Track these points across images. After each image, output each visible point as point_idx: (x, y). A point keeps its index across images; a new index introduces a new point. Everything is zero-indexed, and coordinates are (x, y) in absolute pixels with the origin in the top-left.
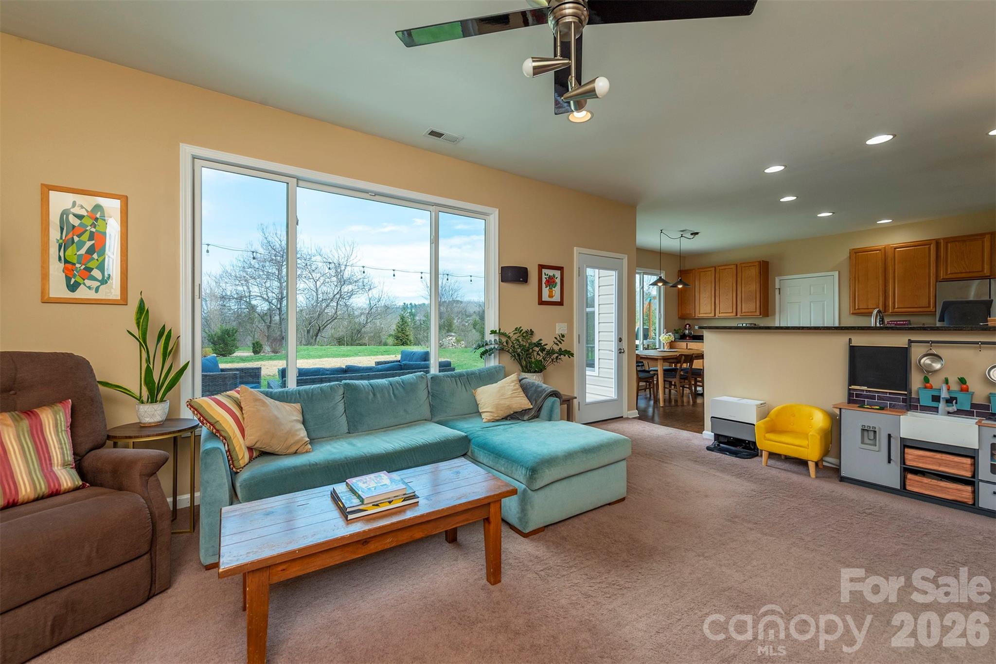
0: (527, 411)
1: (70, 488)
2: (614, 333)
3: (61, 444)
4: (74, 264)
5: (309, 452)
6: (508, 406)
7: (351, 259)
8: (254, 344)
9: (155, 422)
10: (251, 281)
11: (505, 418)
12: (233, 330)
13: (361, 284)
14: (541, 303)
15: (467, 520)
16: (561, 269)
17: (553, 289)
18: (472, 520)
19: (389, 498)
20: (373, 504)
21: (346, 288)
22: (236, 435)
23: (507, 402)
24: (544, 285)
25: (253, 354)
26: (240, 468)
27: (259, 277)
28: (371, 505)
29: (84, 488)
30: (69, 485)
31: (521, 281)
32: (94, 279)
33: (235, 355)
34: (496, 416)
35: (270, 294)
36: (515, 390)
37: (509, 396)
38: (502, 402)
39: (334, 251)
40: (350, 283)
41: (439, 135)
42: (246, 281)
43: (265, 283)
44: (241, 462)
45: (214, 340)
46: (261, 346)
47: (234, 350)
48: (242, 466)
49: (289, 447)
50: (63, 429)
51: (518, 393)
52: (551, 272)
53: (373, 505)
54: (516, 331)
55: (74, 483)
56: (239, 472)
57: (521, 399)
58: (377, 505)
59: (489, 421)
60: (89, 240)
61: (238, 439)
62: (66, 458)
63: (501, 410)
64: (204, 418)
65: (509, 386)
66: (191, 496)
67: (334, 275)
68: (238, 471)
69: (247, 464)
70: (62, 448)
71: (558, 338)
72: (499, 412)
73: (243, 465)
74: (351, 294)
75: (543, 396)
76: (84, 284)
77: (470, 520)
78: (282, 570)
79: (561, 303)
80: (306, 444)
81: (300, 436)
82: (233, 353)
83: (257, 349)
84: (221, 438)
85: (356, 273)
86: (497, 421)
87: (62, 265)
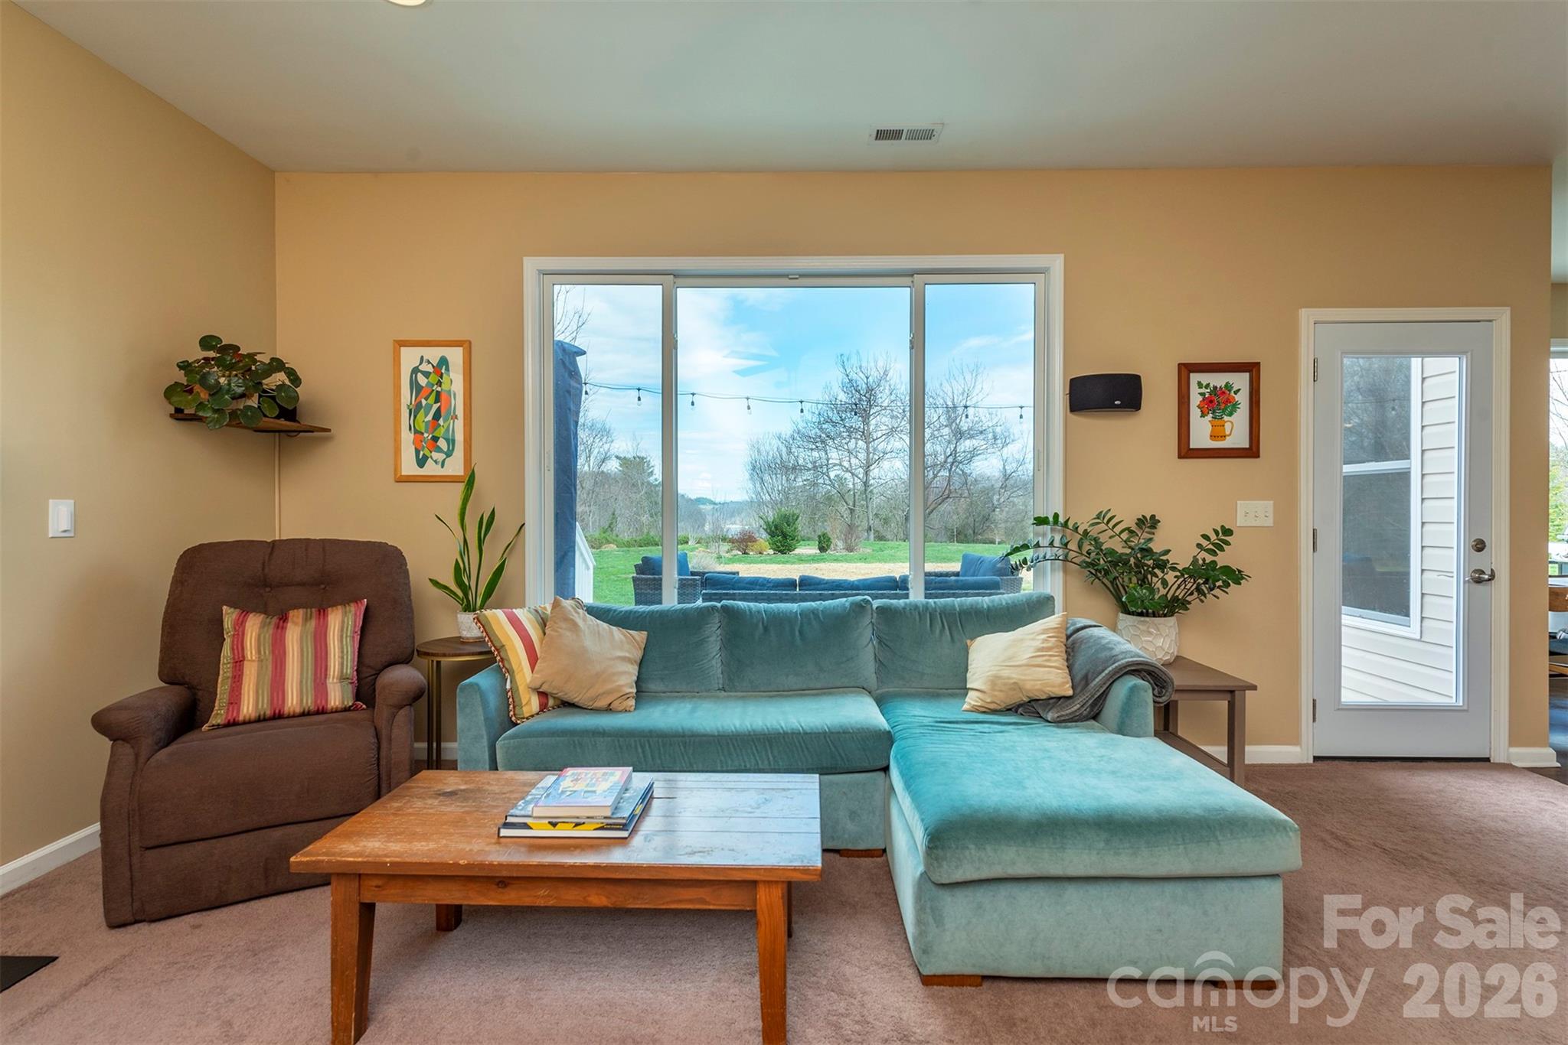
0: (1062, 700)
1: (337, 708)
2: (1456, 524)
3: (342, 652)
4: (422, 434)
5: (629, 711)
6: (1015, 683)
7: (974, 394)
8: (819, 537)
9: (473, 638)
10: (830, 442)
11: (1012, 709)
12: (793, 516)
13: (990, 436)
14: (1186, 452)
15: (704, 902)
16: (1252, 369)
17: (1226, 418)
18: (714, 905)
19: (578, 818)
20: (551, 820)
21: (966, 445)
22: (522, 669)
23: (1015, 675)
24: (1195, 412)
25: (819, 552)
26: (524, 718)
27: (840, 435)
28: (547, 821)
29: (358, 710)
30: (337, 703)
31: (1118, 406)
32: (440, 450)
33: (797, 551)
34: (989, 700)
35: (854, 461)
36: (1042, 649)
37: (1024, 662)
38: (1006, 673)
39: (945, 384)
40: (971, 437)
41: (895, 135)
42: (823, 442)
43: (847, 444)
44: (524, 709)
45: (771, 530)
46: (829, 540)
47: (795, 545)
48: (526, 715)
49: (595, 699)
50: (349, 634)
51: (1047, 658)
52: (1218, 380)
53: (549, 822)
54: (1098, 518)
55: (343, 703)
56: (519, 724)
57: (1049, 673)
58: (554, 825)
59: (975, 710)
60: (435, 403)
61: (524, 674)
62: (345, 671)
63: (1001, 691)
64: (490, 638)
65: (1033, 639)
66: (428, 745)
67: (945, 424)
68: (519, 722)
69: (532, 716)
70: (342, 658)
71: (1213, 537)
72: (996, 693)
73: (529, 715)
74: (973, 454)
75: (1107, 672)
76: (431, 457)
77: (709, 904)
78: (376, 887)
79: (1252, 451)
80: (626, 696)
81: (617, 684)
82: (793, 550)
83: (824, 545)
84: (504, 670)
85: (983, 418)
86: (994, 712)
87: (412, 436)
